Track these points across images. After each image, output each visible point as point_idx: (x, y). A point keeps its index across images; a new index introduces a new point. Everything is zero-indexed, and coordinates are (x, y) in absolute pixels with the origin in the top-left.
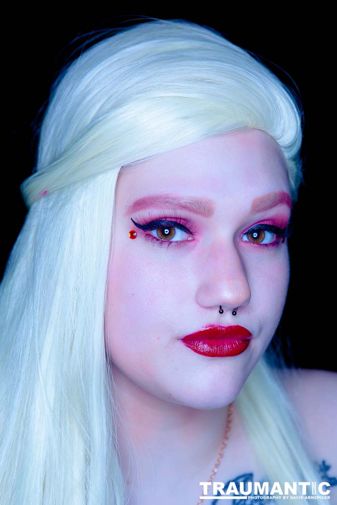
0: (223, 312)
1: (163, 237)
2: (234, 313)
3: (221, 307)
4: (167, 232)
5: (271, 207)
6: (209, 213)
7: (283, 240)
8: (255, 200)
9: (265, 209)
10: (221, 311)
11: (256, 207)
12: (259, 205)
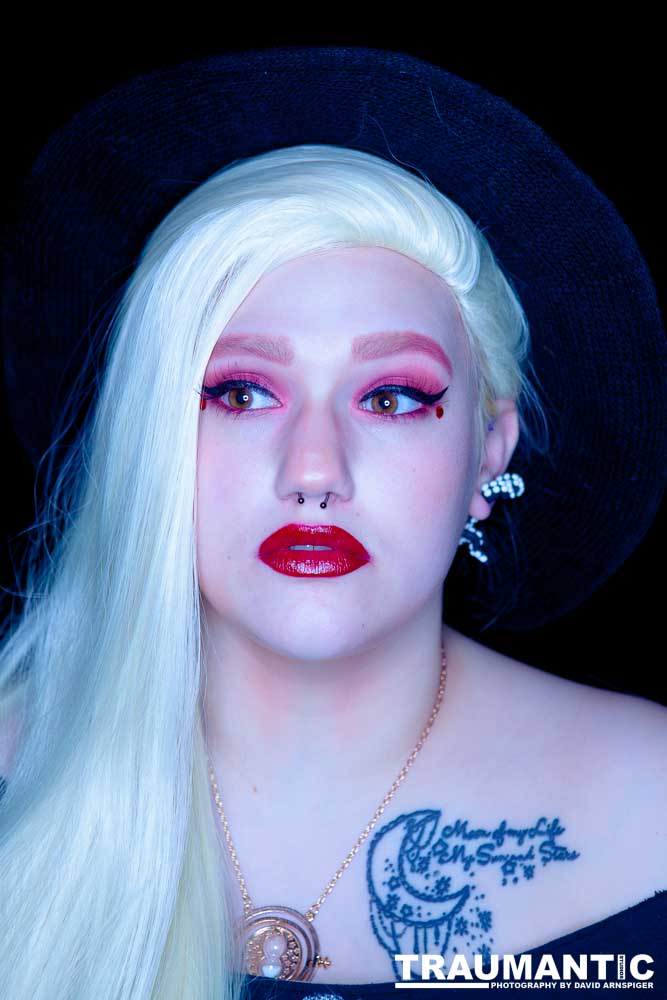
0: (304, 500)
2: (323, 506)
3: (300, 494)
5: (388, 353)
6: (285, 357)
7: (440, 413)
8: (356, 340)
9: (375, 355)
10: (301, 501)
11: (359, 348)
12: (364, 346)
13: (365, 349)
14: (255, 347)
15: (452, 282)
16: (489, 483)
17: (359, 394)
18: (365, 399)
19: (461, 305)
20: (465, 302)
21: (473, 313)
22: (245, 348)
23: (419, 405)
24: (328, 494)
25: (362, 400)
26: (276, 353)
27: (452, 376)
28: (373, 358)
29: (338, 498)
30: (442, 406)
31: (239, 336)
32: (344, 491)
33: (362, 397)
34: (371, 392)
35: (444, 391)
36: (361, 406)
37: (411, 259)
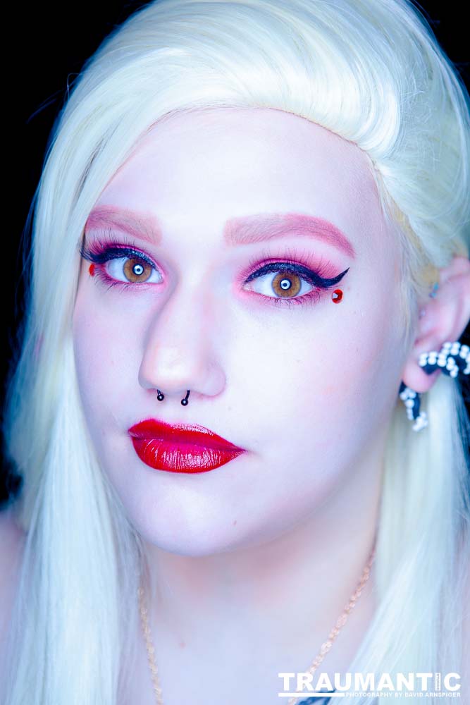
0: (163, 397)
1: (133, 279)
3: (159, 391)
4: (139, 270)
5: (266, 237)
6: (155, 237)
7: (339, 297)
8: (229, 222)
9: (253, 239)
10: (161, 397)
11: (232, 233)
12: (237, 230)
13: (238, 233)
14: (124, 223)
15: (368, 145)
17: (247, 271)
18: (250, 279)
19: (378, 171)
20: (385, 170)
21: (393, 181)
22: (115, 223)
23: (313, 288)
24: (189, 392)
25: (247, 282)
26: (144, 233)
27: (353, 257)
28: (250, 242)
29: (202, 396)
30: (341, 289)
31: (110, 209)
32: (206, 388)
33: (246, 278)
34: (255, 274)
35: (343, 275)
36: (247, 287)
37: (312, 122)
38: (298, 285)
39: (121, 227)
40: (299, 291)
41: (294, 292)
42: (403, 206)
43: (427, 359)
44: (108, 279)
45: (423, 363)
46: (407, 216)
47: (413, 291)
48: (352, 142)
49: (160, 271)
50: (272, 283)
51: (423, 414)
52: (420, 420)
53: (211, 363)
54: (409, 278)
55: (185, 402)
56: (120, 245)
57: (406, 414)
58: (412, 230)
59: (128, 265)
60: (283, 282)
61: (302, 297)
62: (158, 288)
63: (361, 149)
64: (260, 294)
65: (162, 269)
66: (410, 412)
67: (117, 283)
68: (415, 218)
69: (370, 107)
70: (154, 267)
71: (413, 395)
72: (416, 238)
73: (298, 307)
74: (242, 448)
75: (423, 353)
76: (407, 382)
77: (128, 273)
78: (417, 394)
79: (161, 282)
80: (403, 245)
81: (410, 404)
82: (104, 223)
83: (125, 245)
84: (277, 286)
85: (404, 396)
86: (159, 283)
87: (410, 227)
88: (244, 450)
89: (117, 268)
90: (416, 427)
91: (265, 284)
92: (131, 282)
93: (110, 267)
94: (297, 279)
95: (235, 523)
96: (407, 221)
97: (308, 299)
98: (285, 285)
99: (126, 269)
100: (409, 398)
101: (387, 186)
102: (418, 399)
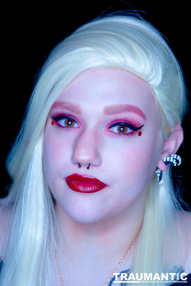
1: (68, 126)
3: (79, 164)
4: (70, 123)
5: (118, 112)
6: (79, 112)
7: (140, 134)
8: (105, 107)
9: (113, 113)
10: (80, 166)
11: (106, 111)
12: (108, 110)
13: (108, 111)
14: (68, 107)
15: (152, 83)
16: (167, 157)
17: (109, 124)
18: (110, 127)
19: (154, 92)
20: (156, 92)
21: (159, 95)
22: (64, 107)
23: (132, 131)
24: (90, 164)
26: (75, 110)
27: (146, 120)
28: (112, 114)
29: (94, 165)
30: (141, 131)
31: (63, 102)
32: (96, 163)
33: (109, 127)
34: (112, 125)
35: (142, 126)
36: (109, 130)
37: (134, 74)
38: (126, 130)
39: (66, 108)
40: (127, 132)
41: (125, 132)
42: (162, 104)
43: (166, 159)
44: (60, 126)
45: (165, 160)
46: (162, 108)
47: (163, 135)
48: (146, 82)
49: (78, 123)
50: (118, 129)
51: (163, 179)
52: (161, 181)
53: (97, 155)
54: (162, 129)
55: (88, 168)
56: (65, 114)
57: (157, 179)
58: (164, 113)
59: (66, 121)
60: (121, 129)
61: (128, 133)
62: (77, 129)
63: (149, 84)
64: (114, 132)
65: (79, 123)
66: (158, 178)
67: (63, 127)
68: (165, 108)
69: (153, 69)
70: (76, 122)
71: (160, 172)
72: (165, 116)
73: (127, 137)
74: (107, 184)
75: (165, 157)
76: (159, 167)
77: (66, 124)
78: (161, 171)
79: (79, 127)
80: (161, 118)
81: (159, 175)
82: (60, 107)
83: (67, 115)
84: (119, 130)
85: (157, 172)
86: (78, 128)
87: (163, 112)
88: (107, 185)
89: (63, 122)
90: (160, 184)
91: (115, 129)
92: (67, 127)
93: (60, 122)
94: (126, 127)
95: (102, 211)
96: (163, 110)
97: (130, 134)
98: (122, 129)
99: (66, 123)
100: (158, 173)
101: (157, 97)
102: (161, 174)
